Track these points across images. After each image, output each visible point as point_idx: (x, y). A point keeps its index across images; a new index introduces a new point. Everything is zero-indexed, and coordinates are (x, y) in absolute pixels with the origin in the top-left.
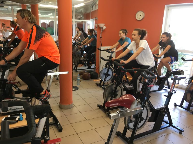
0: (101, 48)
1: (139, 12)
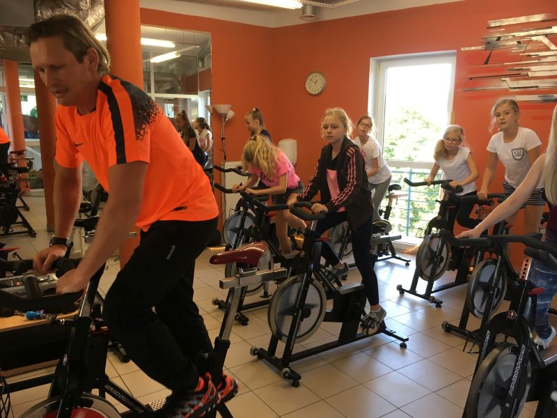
0: (224, 165)
1: (314, 75)
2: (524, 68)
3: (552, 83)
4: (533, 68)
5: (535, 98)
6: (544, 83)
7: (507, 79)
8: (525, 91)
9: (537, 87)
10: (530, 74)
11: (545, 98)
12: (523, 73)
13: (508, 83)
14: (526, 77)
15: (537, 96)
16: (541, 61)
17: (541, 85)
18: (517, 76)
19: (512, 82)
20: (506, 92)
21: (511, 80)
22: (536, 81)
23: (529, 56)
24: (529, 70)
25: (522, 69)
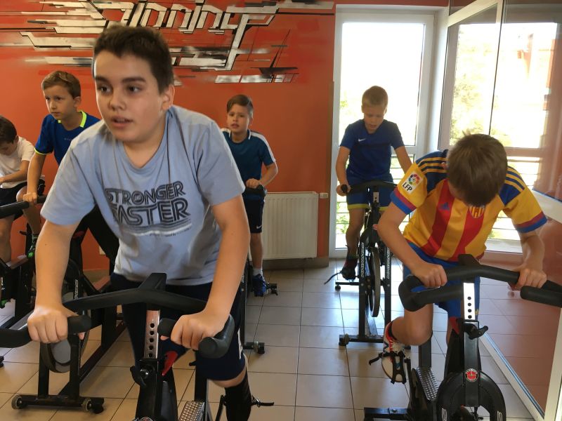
2: (48, 21)
3: (87, 42)
4: (60, 22)
5: (69, 60)
6: (77, 42)
7: (29, 34)
8: (56, 51)
9: (70, 47)
10: (59, 30)
11: (81, 62)
12: (48, 27)
13: (31, 40)
14: (53, 33)
15: (71, 58)
16: (68, 14)
17: (73, 45)
18: (41, 30)
19: (36, 38)
20: (30, 52)
21: (35, 36)
22: (66, 39)
23: (52, 5)
24: (55, 24)
25: (46, 23)
